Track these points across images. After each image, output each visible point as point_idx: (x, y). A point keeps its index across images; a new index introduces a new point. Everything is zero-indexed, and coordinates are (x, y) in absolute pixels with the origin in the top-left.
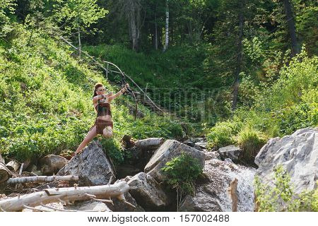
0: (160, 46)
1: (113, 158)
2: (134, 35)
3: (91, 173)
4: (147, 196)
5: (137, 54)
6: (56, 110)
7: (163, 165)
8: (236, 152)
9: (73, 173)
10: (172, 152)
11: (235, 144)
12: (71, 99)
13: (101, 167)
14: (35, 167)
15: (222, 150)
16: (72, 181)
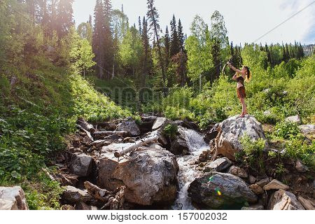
7: (163, 127)
9: (123, 130)
14: (101, 127)
16: (124, 133)
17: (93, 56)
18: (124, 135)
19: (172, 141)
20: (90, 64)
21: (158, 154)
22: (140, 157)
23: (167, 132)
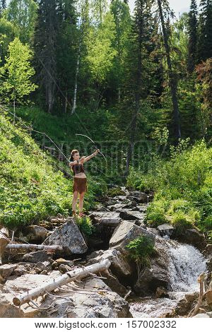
0: (69, 110)
1: (85, 233)
2: (50, 101)
3: (71, 245)
4: (118, 268)
5: (51, 116)
6: (21, 180)
7: (127, 243)
8: (170, 230)
9: (56, 243)
10: (133, 234)
11: (169, 223)
12: (28, 169)
13: (78, 240)
14: (21, 234)
15: (161, 228)
16: (57, 250)
17: (31, 72)
18: (57, 254)
19: (142, 268)
20: (26, 89)
21: (90, 302)
22: (56, 305)
23: (132, 251)
